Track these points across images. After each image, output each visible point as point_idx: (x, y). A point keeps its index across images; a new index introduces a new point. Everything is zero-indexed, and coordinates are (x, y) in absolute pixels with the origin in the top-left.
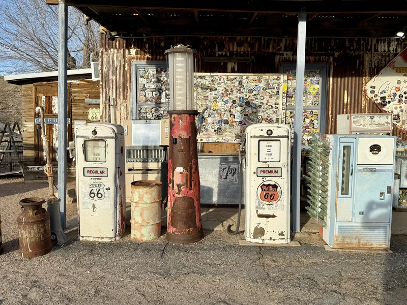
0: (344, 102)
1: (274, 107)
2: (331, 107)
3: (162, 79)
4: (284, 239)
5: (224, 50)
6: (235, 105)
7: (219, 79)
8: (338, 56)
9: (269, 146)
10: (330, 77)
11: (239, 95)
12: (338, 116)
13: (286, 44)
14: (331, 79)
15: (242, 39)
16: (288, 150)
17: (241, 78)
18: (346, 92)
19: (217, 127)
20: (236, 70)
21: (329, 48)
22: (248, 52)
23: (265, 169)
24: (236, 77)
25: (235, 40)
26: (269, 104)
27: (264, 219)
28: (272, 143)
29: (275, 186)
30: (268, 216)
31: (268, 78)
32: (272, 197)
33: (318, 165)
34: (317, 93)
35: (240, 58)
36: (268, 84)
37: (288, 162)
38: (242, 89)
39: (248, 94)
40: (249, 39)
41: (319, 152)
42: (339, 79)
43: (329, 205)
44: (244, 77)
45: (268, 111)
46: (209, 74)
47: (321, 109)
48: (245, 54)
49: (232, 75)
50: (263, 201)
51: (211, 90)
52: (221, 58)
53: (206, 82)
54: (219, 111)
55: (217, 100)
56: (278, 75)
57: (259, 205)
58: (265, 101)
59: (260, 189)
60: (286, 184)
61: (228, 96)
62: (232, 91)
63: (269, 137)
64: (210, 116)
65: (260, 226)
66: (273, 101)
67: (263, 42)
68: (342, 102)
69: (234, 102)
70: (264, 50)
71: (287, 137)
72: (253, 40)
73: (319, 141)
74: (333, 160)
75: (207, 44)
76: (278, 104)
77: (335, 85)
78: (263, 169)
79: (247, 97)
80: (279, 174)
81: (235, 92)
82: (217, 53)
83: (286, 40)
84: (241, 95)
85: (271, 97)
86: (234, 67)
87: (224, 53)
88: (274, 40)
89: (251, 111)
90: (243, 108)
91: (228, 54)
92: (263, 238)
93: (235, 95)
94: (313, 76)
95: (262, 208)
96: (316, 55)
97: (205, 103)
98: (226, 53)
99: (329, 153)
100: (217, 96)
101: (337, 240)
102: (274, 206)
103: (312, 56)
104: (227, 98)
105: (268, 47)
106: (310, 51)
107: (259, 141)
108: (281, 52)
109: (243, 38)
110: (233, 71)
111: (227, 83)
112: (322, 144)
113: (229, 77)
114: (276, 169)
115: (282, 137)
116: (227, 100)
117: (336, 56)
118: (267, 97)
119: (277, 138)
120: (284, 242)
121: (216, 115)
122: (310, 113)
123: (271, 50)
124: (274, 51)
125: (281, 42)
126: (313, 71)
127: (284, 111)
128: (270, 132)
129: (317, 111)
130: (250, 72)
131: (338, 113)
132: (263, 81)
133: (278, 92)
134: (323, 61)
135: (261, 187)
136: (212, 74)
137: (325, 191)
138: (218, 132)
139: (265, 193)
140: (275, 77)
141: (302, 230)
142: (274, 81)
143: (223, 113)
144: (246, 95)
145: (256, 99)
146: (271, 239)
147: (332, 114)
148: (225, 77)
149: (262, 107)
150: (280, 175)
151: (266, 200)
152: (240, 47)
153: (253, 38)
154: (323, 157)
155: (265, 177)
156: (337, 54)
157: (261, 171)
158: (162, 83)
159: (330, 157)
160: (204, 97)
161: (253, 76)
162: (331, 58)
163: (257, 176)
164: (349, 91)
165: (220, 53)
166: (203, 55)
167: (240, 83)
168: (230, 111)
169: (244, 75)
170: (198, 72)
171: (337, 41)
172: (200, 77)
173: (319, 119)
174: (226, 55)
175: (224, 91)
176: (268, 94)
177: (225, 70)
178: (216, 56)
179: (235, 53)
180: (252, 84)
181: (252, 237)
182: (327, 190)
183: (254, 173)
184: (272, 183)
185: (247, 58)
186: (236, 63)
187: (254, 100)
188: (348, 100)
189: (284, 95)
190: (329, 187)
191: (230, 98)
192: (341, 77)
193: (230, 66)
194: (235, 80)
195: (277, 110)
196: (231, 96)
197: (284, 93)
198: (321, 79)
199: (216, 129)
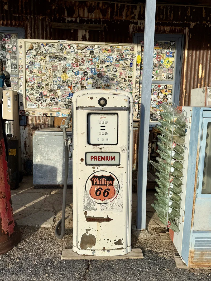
0: (198, 76)
1: (127, 80)
2: (185, 81)
3: (6, 46)
4: (122, 248)
5: (74, 15)
6: (87, 77)
7: (68, 48)
8: (194, 26)
9: (103, 122)
10: (185, 49)
11: (90, 66)
12: (192, 91)
13: (140, 11)
14: (186, 52)
15: (93, 4)
16: (129, 127)
17: (93, 47)
18: (201, 66)
19: (67, 100)
20: (88, 38)
21: (185, 17)
22: (100, 19)
23: (97, 155)
24: (87, 45)
25: (86, 5)
26: (122, 77)
27: (96, 223)
28: (108, 117)
29: (110, 179)
30: (100, 220)
31: (121, 48)
32: (106, 194)
33: (169, 149)
34: (172, 67)
35: (92, 25)
36: (121, 55)
37: (128, 145)
38: (93, 59)
39: (100, 66)
40: (101, 5)
41: (171, 131)
42: (194, 52)
43: (183, 204)
44: (96, 47)
45: (121, 85)
46: (57, 41)
47: (175, 83)
48: (97, 21)
49: (83, 44)
50: (93, 200)
51: (60, 59)
52: (71, 25)
53: (54, 50)
54: (69, 83)
55: (67, 71)
56: (132, 45)
57: (89, 204)
58: (118, 74)
59: (90, 183)
60: (125, 176)
61: (79, 67)
62: (83, 61)
63: (102, 109)
64: (60, 88)
65: (89, 232)
66: (126, 74)
67: (116, 9)
68: (196, 77)
69: (85, 73)
70: (117, 18)
71: (128, 109)
72: (105, 6)
73: (172, 115)
74: (191, 144)
75: (55, 8)
76: (131, 77)
77: (190, 58)
78: (94, 155)
79: (99, 68)
80: (116, 162)
81: (86, 62)
82: (67, 19)
83: (140, 7)
84: (93, 66)
85: (124, 69)
86: (85, 34)
87: (74, 19)
88: (128, 6)
89: (103, 84)
90: (94, 81)
91: (78, 21)
92: (94, 248)
93: (86, 66)
94: (169, 48)
95: (92, 209)
96: (171, 25)
97: (54, 74)
98: (76, 20)
99: (185, 132)
100: (67, 67)
101: (192, 257)
102: (108, 205)
103: (167, 26)
104: (78, 69)
105: (121, 15)
106: (165, 20)
107: (89, 115)
108: (135, 21)
109: (95, 3)
110: (84, 39)
111: (77, 52)
112: (175, 119)
113: (80, 45)
114: (112, 155)
115: (121, 109)
116: (78, 71)
117: (192, 27)
118: (120, 69)
119: (114, 111)
120: (122, 252)
121: (66, 88)
122: (164, 87)
123: (124, 18)
124: (128, 19)
125: (135, 10)
126: (167, 43)
127: (138, 85)
128: (103, 102)
129: (171, 86)
130: (102, 41)
131: (192, 87)
132: (116, 51)
133: (131, 64)
134: (178, 32)
135: (91, 179)
136: (61, 41)
137: (178, 185)
138: (68, 106)
139: (96, 188)
140: (129, 48)
141: (149, 225)
142: (127, 52)
143: (73, 85)
144: (98, 67)
145: (108, 71)
146: (104, 249)
147: (186, 89)
148: (75, 46)
149: (115, 80)
150: (118, 163)
151: (99, 197)
152: (91, 13)
153: (106, 3)
154: (176, 138)
155: (96, 165)
156: (192, 25)
157: (92, 158)
158: (7, 50)
159: (187, 138)
160: (53, 66)
161: (105, 46)
162: (187, 29)
163: (86, 164)
164: (204, 65)
165: (70, 19)
166: (51, 21)
167: (92, 53)
168: (81, 84)
169: (96, 45)
170: (46, 39)
171: (194, 10)
172: (47, 44)
173: (173, 94)
174: (76, 22)
175: (74, 60)
176: (121, 66)
177: (75, 38)
178: (65, 22)
179: (86, 19)
180: (105, 54)
181: (79, 247)
182: (181, 184)
183: (82, 160)
184: (107, 174)
185: (99, 25)
186: (88, 31)
187: (106, 72)
188: (202, 74)
189: (137, 67)
190: (184, 180)
191: (81, 69)
192: (196, 50)
193: (80, 34)
194: (86, 49)
195: (130, 83)
196: (81, 67)
197: (138, 65)
198: (175, 51)
199: (67, 103)
